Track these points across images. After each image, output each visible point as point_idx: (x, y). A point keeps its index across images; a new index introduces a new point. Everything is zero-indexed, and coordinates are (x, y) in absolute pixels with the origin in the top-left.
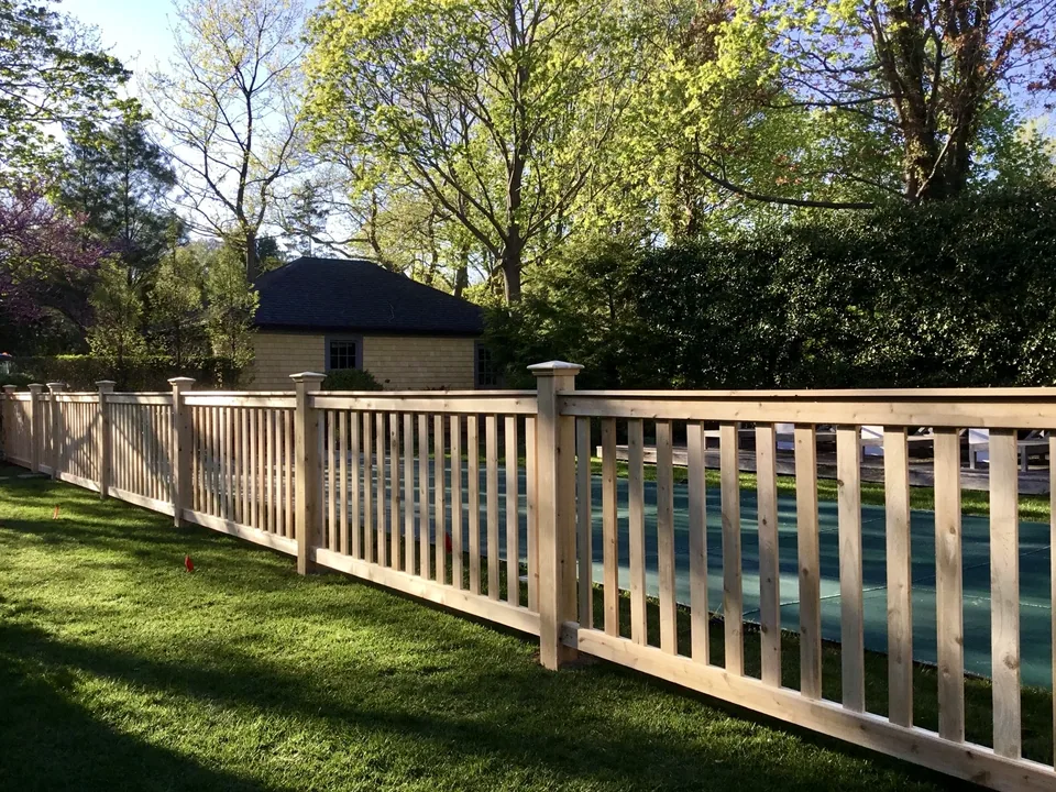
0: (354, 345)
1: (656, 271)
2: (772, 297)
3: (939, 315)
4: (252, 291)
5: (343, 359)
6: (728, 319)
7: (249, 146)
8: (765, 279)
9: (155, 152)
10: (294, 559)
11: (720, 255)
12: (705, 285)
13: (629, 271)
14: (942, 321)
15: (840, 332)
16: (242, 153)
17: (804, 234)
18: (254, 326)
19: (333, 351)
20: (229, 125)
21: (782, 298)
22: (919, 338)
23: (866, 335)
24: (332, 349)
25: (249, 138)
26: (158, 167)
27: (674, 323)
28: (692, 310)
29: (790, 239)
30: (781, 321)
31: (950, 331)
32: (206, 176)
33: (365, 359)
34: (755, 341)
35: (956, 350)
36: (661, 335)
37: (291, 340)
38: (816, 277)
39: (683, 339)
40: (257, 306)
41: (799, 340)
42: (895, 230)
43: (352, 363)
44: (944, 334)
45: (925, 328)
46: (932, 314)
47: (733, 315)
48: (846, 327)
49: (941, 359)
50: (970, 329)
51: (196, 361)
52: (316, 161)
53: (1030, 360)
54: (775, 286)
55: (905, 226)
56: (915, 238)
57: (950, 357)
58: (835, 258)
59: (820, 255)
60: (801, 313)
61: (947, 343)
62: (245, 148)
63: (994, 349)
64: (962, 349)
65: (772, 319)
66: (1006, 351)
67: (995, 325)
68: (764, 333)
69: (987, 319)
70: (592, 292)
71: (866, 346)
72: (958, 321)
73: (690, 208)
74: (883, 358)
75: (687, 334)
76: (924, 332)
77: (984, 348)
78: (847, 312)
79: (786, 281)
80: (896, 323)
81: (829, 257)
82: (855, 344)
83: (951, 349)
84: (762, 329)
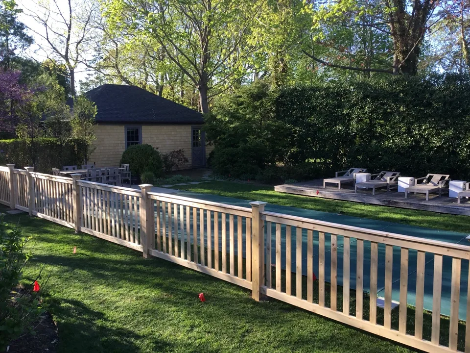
1: (286, 99)
2: (344, 114)
3: (424, 127)
4: (94, 106)
5: (133, 137)
6: (322, 124)
7: (70, 25)
8: (340, 106)
9: (21, 26)
10: (249, 291)
11: (317, 93)
12: (310, 107)
13: (274, 99)
14: (425, 130)
15: (376, 132)
16: (68, 28)
17: (359, 86)
20: (61, 14)
21: (348, 115)
22: (413, 137)
23: (388, 134)
24: (128, 132)
25: (71, 21)
26: (24, 35)
27: (295, 123)
28: (303, 118)
29: (352, 88)
30: (347, 125)
31: (428, 134)
32: (47, 39)
33: (143, 136)
34: (335, 134)
35: (431, 143)
36: (290, 129)
37: (109, 128)
38: (365, 106)
40: (96, 113)
41: (356, 134)
42: (404, 87)
43: (137, 138)
44: (425, 135)
45: (417, 132)
46: (420, 127)
47: (324, 122)
49: (423, 146)
50: (438, 134)
53: (465, 149)
54: (345, 109)
55: (408, 86)
56: (413, 91)
57: (427, 146)
58: (375, 99)
59: (368, 97)
60: (357, 123)
61: (427, 140)
62: (69, 26)
63: (449, 144)
64: (433, 143)
65: (343, 124)
66: (455, 145)
67: (450, 133)
68: (340, 131)
69: (446, 130)
70: (255, 108)
71: (388, 139)
72: (432, 131)
73: (282, 63)
74: (396, 145)
75: (301, 129)
76: (416, 134)
77: (445, 143)
78: (379, 123)
79: (351, 108)
80: (403, 130)
81: (372, 98)
82: (382, 137)
83: (428, 142)
84: (339, 129)
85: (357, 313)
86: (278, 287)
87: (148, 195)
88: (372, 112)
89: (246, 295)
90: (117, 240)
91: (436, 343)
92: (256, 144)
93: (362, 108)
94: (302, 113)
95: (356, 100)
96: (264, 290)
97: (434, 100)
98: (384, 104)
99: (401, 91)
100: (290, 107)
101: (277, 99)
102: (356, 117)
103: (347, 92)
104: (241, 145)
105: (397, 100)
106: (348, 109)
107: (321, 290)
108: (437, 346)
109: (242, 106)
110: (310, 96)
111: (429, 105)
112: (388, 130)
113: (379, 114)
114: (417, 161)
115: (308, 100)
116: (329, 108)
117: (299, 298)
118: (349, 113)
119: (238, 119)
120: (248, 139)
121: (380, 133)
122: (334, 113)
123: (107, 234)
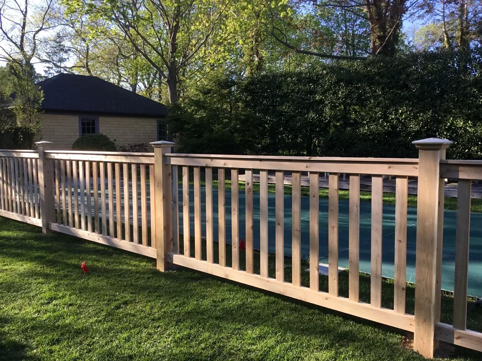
0: (94, 121)
1: (256, 86)
2: (316, 100)
3: (400, 111)
4: (40, 90)
5: (89, 129)
6: (293, 112)
7: (26, 12)
8: (313, 92)
10: (153, 261)
11: (289, 79)
12: (281, 94)
13: (243, 86)
14: (402, 114)
15: (351, 119)
16: (23, 16)
17: (332, 69)
18: (42, 110)
19: (83, 124)
21: (321, 102)
22: (389, 122)
23: (363, 120)
25: (26, 8)
27: (265, 112)
28: (274, 106)
29: (325, 72)
30: (320, 113)
31: (405, 118)
33: (100, 128)
34: (308, 122)
35: (408, 127)
36: (259, 118)
37: (60, 117)
38: (339, 91)
39: (270, 120)
40: (43, 99)
41: (330, 122)
42: (379, 69)
43: (94, 130)
44: (402, 120)
45: (393, 117)
46: (397, 110)
47: (296, 109)
48: (353, 116)
49: (400, 131)
50: (416, 117)
51: (10, 129)
52: (57, 24)
53: (445, 133)
54: (318, 95)
55: (383, 67)
56: (389, 73)
57: (405, 131)
58: (349, 83)
59: (341, 80)
60: (331, 109)
61: (404, 125)
62: (24, 13)
63: (427, 127)
64: (411, 127)
65: (316, 112)
66: (433, 128)
67: (429, 116)
68: (313, 119)
69: (424, 113)
70: (223, 97)
71: (363, 125)
72: (410, 114)
73: (257, 56)
74: (372, 131)
75: (272, 118)
76: (392, 119)
77: (422, 127)
78: (353, 109)
79: (323, 93)
80: (379, 115)
81: (345, 82)
82: (356, 124)
83: (405, 127)
84: (311, 116)
85: (277, 273)
86: (186, 251)
87: (45, 154)
88: (346, 97)
89: (150, 266)
90: (18, 216)
91: (376, 306)
92: (222, 133)
93: (335, 93)
94: (273, 101)
95: (329, 85)
96: (170, 258)
97: (411, 81)
98: (358, 88)
99: (376, 74)
100: (260, 96)
101: (246, 86)
102: (329, 103)
103: (320, 77)
104: (206, 135)
105: (373, 84)
106: (321, 95)
107: (235, 247)
108: (379, 309)
109: (209, 95)
110: (281, 82)
111: (406, 87)
112: (363, 116)
113: (353, 99)
114: (394, 147)
115: (279, 87)
116: (301, 94)
117: (209, 262)
118: (322, 99)
119: (204, 108)
120: (213, 128)
121: (354, 120)
122: (307, 99)
123: (9, 210)
